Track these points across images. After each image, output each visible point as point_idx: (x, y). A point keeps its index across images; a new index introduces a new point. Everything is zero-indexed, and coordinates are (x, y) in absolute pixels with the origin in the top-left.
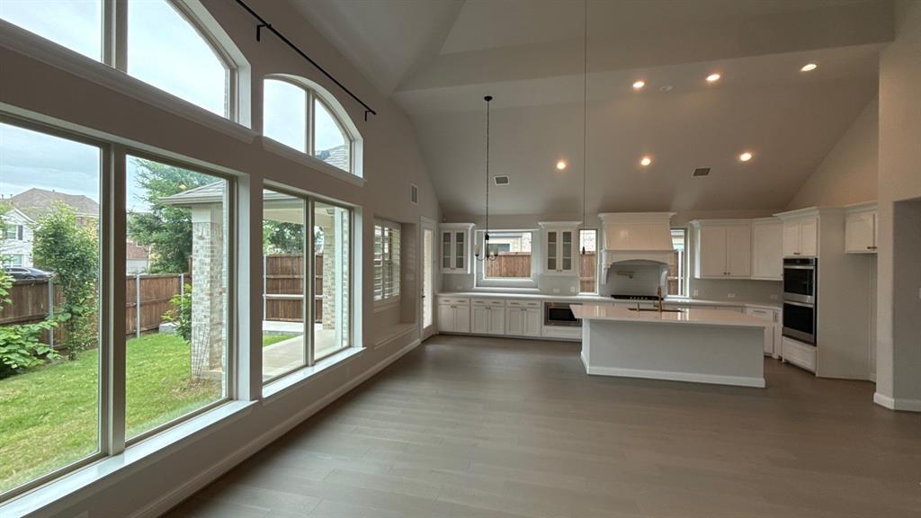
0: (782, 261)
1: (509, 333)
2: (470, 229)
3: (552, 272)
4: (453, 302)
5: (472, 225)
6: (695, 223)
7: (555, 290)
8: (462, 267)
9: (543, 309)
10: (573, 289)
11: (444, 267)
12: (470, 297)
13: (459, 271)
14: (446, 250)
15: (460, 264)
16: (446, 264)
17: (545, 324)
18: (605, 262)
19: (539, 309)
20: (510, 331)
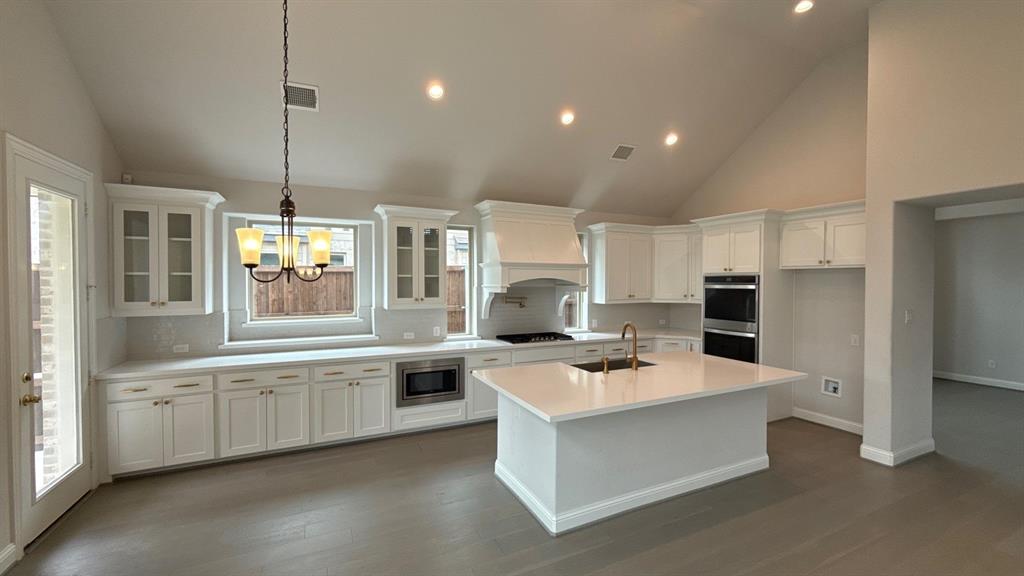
0: (702, 280)
2: (210, 207)
3: (406, 303)
4: (160, 389)
5: (216, 198)
6: (598, 228)
7: (405, 336)
8: (186, 296)
9: (393, 376)
10: (437, 331)
11: (127, 299)
12: (215, 373)
13: (180, 309)
14: (136, 256)
15: (182, 289)
16: (135, 290)
17: (399, 405)
18: (493, 283)
19: (385, 376)
20: (323, 433)
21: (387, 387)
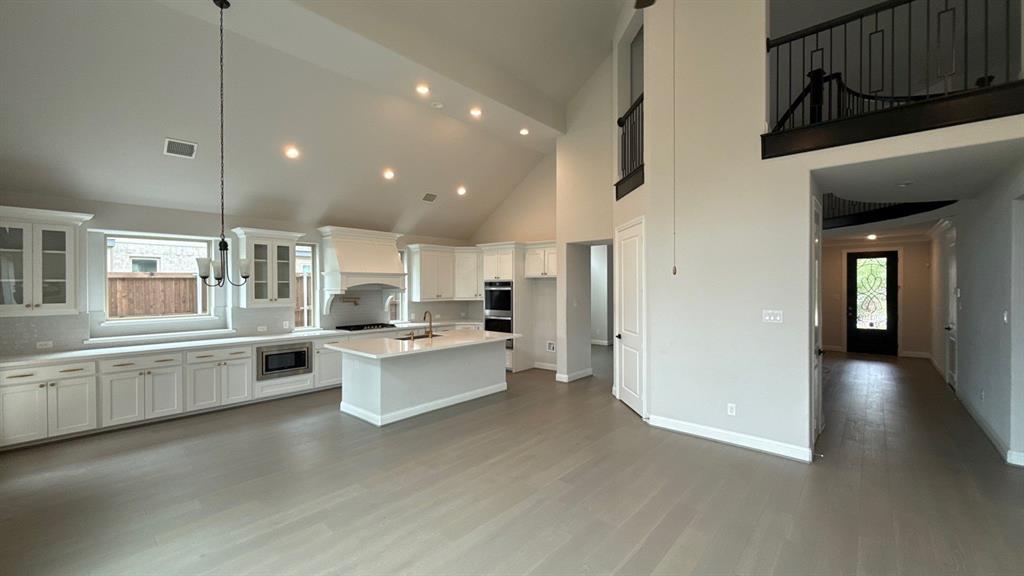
0: (483, 285)
1: (191, 408)
2: (81, 224)
3: (262, 303)
4: (44, 374)
5: (88, 218)
6: (414, 247)
7: (260, 329)
8: (61, 299)
9: (255, 357)
10: (286, 325)
12: (96, 360)
13: (50, 309)
17: (258, 379)
18: (332, 287)
19: (248, 358)
20: (195, 403)
21: (249, 366)
